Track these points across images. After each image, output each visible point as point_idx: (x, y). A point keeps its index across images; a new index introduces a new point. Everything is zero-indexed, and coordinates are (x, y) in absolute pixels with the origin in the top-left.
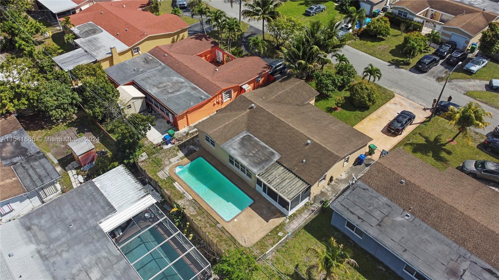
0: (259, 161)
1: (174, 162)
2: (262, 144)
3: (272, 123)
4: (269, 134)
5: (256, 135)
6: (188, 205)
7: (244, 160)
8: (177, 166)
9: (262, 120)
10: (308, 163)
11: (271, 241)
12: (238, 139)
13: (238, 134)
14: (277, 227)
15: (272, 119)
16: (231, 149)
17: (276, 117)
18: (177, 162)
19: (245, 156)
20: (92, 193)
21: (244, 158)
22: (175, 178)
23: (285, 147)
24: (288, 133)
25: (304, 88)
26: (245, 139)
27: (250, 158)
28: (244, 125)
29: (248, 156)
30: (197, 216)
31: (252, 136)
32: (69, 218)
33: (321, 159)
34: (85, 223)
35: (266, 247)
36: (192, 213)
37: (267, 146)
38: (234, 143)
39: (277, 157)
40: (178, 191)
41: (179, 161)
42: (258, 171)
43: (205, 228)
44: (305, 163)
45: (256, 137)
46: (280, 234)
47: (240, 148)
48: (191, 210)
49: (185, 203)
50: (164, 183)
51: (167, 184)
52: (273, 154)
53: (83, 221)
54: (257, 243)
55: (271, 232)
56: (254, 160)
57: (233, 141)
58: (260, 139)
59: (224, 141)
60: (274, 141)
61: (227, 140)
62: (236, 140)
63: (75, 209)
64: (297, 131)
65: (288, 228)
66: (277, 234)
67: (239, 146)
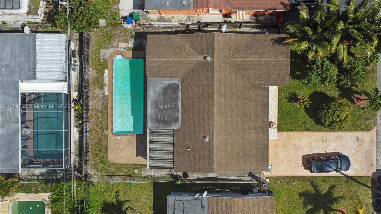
0: (161, 118)
1: (121, 48)
2: (180, 104)
3: (205, 91)
4: (192, 100)
5: (183, 91)
6: (100, 98)
7: (151, 108)
8: (119, 54)
9: (202, 81)
10: (190, 153)
11: (127, 170)
12: (167, 82)
13: (171, 77)
14: (139, 165)
15: (209, 88)
16: (152, 88)
17: (213, 89)
18: (123, 50)
19: (156, 105)
20: (30, 49)
21: (153, 106)
22: (110, 65)
23: (190, 124)
24: (205, 113)
25: (281, 69)
26: (172, 86)
27: (158, 110)
28: (184, 72)
29: (158, 107)
30: (99, 113)
31: (180, 88)
32: (4, 60)
33: (201, 159)
34: (12, 75)
35: (120, 171)
36: (97, 107)
37: (180, 110)
38: (160, 83)
39: (176, 126)
40: (103, 80)
41: (124, 50)
42: (151, 127)
43: (97, 126)
44: (188, 151)
45: (182, 92)
46: (136, 171)
47: (159, 93)
48: (99, 103)
49: (100, 94)
50: (99, 63)
51: (101, 66)
52: (177, 120)
53: (12, 71)
54: (117, 164)
55: (132, 165)
56: (158, 115)
57: (161, 82)
58: (182, 98)
59: (154, 76)
60: (189, 110)
61: (158, 77)
62: (164, 82)
63: (11, 56)
64: (213, 119)
65: (144, 171)
66: (134, 169)
67: (161, 91)
